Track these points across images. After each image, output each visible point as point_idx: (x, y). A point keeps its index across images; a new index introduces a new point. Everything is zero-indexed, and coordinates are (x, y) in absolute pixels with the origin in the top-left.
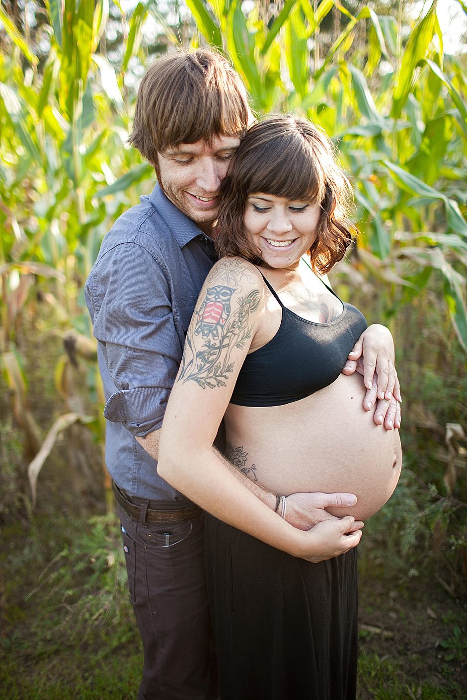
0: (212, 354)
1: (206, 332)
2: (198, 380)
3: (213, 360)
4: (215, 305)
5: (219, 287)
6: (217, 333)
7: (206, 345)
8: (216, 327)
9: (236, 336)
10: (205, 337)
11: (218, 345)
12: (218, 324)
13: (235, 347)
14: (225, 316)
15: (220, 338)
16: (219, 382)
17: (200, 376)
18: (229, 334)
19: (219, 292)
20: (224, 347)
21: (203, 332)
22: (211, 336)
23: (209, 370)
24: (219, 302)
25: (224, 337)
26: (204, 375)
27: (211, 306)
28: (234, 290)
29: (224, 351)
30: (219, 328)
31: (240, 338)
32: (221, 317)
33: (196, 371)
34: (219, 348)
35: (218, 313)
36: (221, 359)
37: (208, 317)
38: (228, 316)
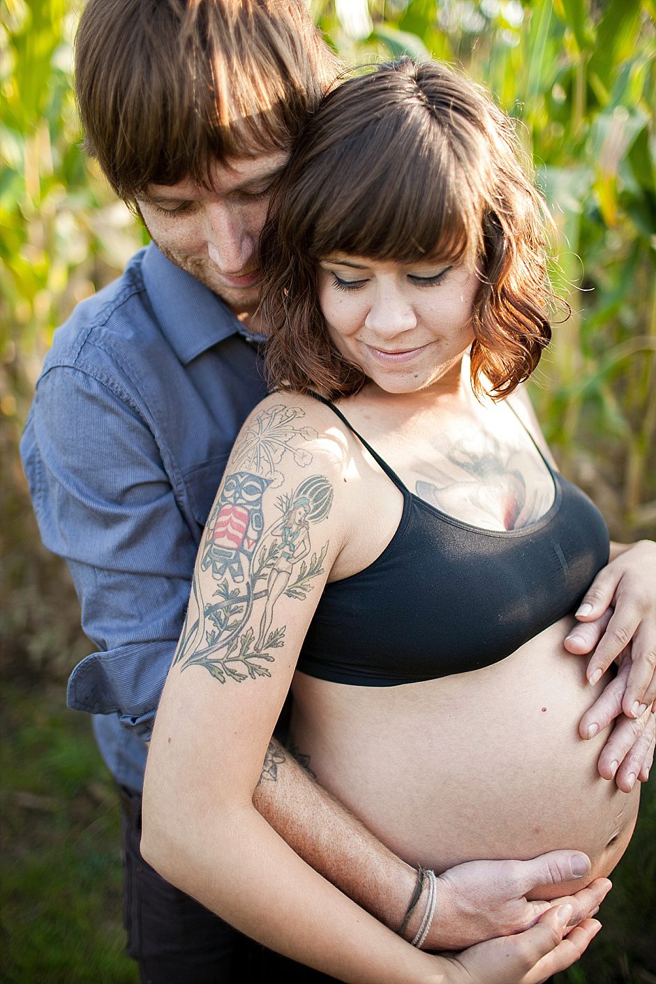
0: (233, 612)
1: (219, 565)
2: (209, 665)
3: (236, 624)
4: (233, 510)
5: (241, 474)
6: (241, 568)
7: (219, 593)
8: (237, 555)
9: (283, 576)
10: (218, 576)
11: (244, 592)
12: (240, 549)
13: (284, 596)
14: (252, 534)
15: (248, 579)
16: (253, 670)
17: (212, 657)
18: (266, 571)
19: (240, 486)
20: (257, 596)
21: (214, 566)
22: (228, 575)
23: (230, 644)
24: (240, 505)
25: (255, 577)
26: (220, 654)
27: (227, 513)
28: (269, 482)
29: (258, 606)
30: (243, 558)
31: (294, 578)
32: (246, 536)
33: (204, 645)
34: (247, 599)
35: (239, 528)
36: (254, 622)
37: (223, 534)
38: (260, 533)
